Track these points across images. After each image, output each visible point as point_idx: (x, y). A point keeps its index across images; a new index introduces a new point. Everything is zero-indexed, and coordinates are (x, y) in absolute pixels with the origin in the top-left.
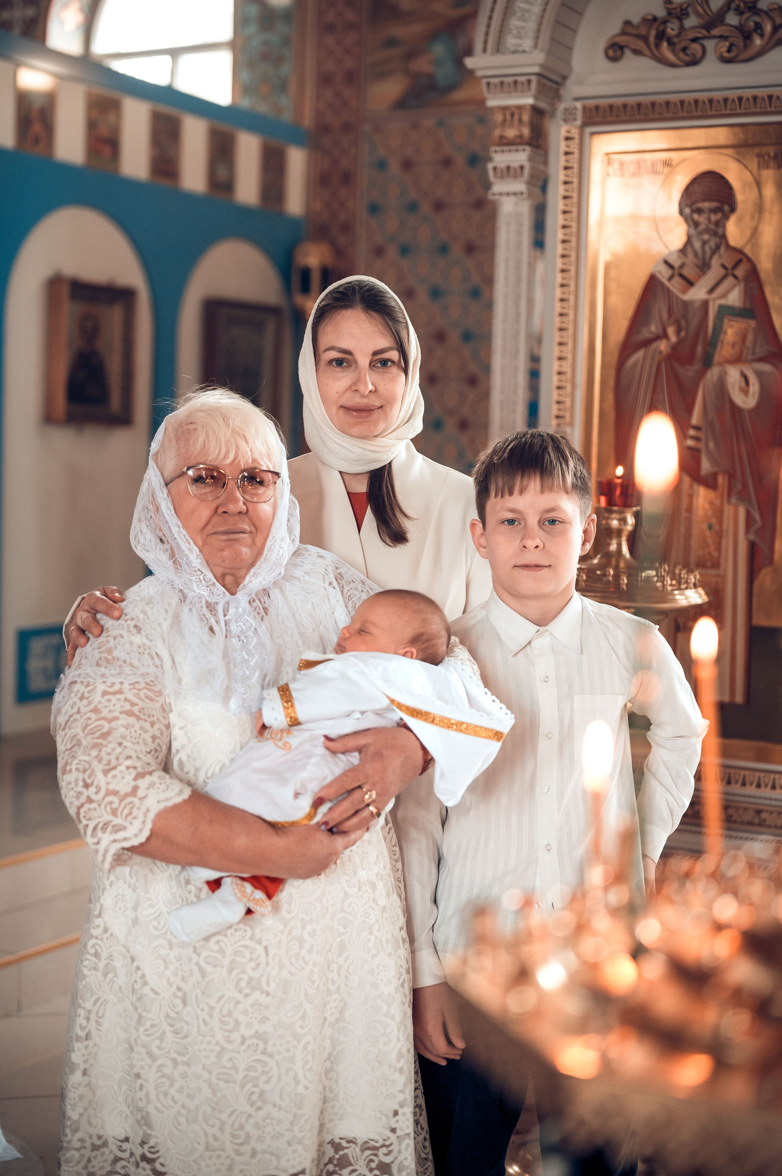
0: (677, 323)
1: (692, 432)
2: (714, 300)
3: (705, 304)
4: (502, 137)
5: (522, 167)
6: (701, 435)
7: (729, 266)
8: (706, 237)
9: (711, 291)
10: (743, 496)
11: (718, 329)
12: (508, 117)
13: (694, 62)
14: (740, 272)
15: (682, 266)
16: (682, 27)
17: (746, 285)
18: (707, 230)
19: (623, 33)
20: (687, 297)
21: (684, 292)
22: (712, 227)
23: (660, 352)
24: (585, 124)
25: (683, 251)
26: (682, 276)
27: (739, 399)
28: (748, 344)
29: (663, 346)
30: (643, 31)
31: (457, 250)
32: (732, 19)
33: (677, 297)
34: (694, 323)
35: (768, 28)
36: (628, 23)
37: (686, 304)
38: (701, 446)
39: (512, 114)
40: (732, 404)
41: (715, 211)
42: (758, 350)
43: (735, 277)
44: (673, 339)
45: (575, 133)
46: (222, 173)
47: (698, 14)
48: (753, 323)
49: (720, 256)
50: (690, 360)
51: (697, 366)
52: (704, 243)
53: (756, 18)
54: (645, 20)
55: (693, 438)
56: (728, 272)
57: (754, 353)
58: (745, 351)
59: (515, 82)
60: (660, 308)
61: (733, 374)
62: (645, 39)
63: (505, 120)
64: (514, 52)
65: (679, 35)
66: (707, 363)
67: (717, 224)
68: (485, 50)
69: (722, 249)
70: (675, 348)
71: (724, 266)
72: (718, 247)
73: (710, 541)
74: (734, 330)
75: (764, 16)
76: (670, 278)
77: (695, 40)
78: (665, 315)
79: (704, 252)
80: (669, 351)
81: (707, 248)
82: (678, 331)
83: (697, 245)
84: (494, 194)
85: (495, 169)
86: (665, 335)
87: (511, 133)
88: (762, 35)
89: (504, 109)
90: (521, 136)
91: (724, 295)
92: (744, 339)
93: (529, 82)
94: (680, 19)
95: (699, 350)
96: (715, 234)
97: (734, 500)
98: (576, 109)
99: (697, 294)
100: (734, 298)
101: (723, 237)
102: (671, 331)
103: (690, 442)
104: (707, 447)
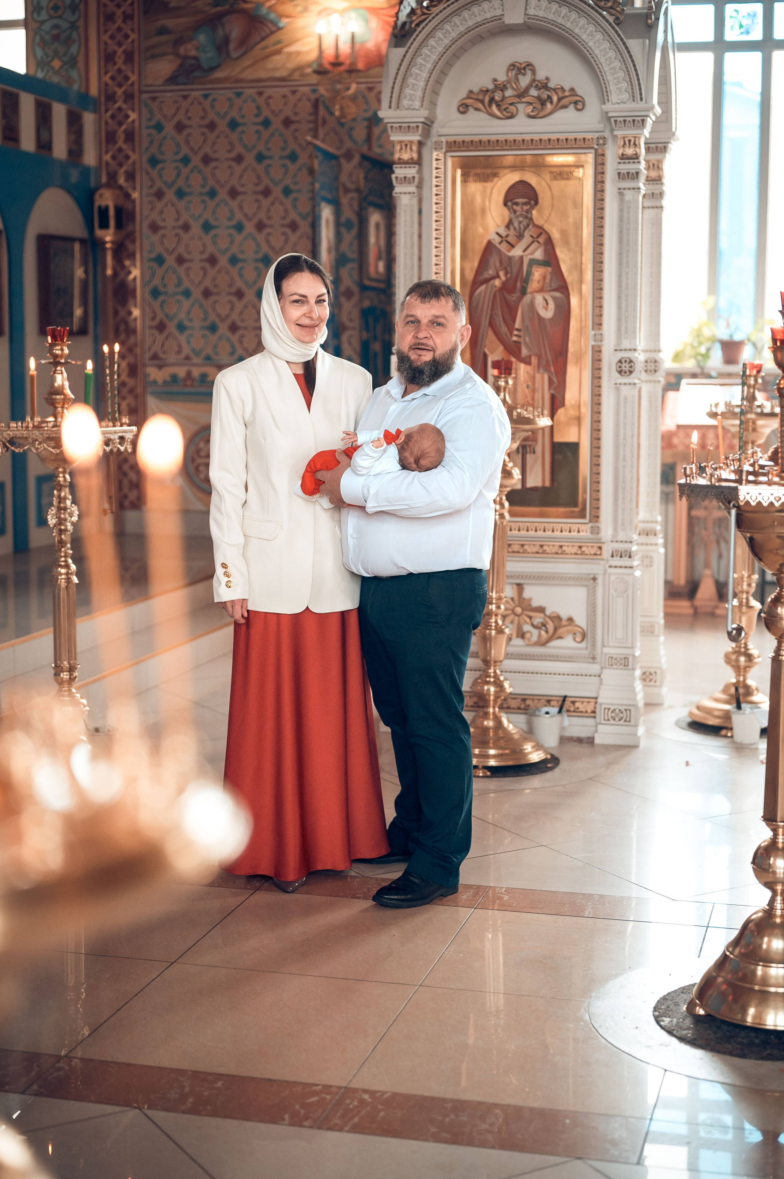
0: (505, 269)
1: (515, 332)
2: (527, 256)
3: (521, 258)
4: (400, 159)
5: (414, 178)
6: (521, 334)
7: (535, 236)
8: (521, 219)
9: (525, 251)
10: (547, 369)
11: (529, 273)
12: (404, 147)
13: (512, 117)
14: (541, 240)
15: (507, 236)
16: (504, 96)
17: (545, 247)
18: (521, 215)
19: (468, 97)
20: (511, 254)
21: (509, 251)
22: (524, 213)
23: (495, 286)
24: (447, 151)
25: (507, 227)
26: (507, 242)
27: (543, 313)
28: (547, 281)
29: (497, 283)
30: (481, 97)
32: (534, 92)
33: (505, 254)
34: (515, 270)
35: (555, 99)
36: (471, 92)
37: (510, 258)
38: (521, 340)
39: (406, 145)
40: (539, 315)
41: (525, 204)
42: (553, 285)
43: (539, 243)
44: (503, 278)
45: (441, 156)
47: (513, 88)
48: (550, 269)
49: (530, 231)
50: (513, 291)
51: (518, 294)
52: (520, 222)
53: (547, 93)
54: (481, 91)
55: (516, 335)
56: (534, 239)
57: (551, 287)
58: (546, 285)
59: (409, 127)
60: (494, 260)
61: (539, 299)
62: (482, 102)
63: (401, 149)
64: (408, 109)
65: (502, 101)
66: (524, 292)
67: (527, 211)
68: (390, 107)
69: (531, 226)
70: (504, 284)
71: (532, 236)
72: (528, 225)
73: (528, 394)
74: (539, 273)
75: (553, 92)
76: (501, 243)
77: (511, 104)
78: (498, 264)
79: (520, 228)
80: (501, 285)
81: (522, 226)
82: (506, 274)
83: (516, 224)
84: (396, 193)
85: (397, 178)
86: (498, 276)
87: (406, 156)
88: (552, 103)
89: (401, 142)
90: (412, 159)
91: (532, 253)
92: (544, 278)
93: (418, 127)
94: (502, 90)
95: (519, 284)
96: (526, 217)
97: (541, 371)
98: (442, 142)
99: (517, 252)
100: (539, 254)
101: (531, 219)
102: (502, 274)
103: (515, 338)
104: (525, 340)
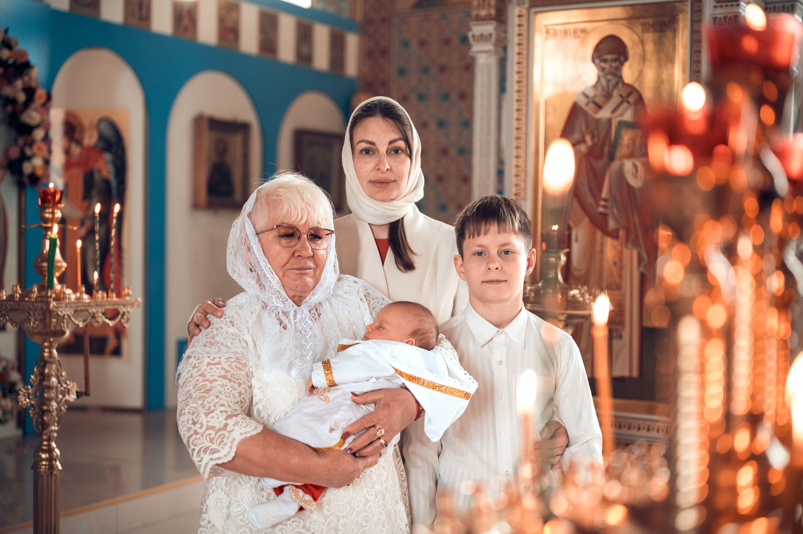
0: (592, 133)
1: (602, 203)
2: (616, 117)
3: (610, 121)
4: (477, 16)
5: (490, 35)
6: (608, 204)
7: (624, 95)
8: (609, 77)
9: (614, 111)
10: (636, 243)
11: (618, 136)
12: (482, 3)
14: (631, 99)
15: (595, 96)
17: (635, 107)
18: (610, 73)
20: (598, 116)
21: (596, 112)
22: (613, 71)
23: (581, 152)
24: (531, 7)
25: (595, 86)
26: (595, 103)
27: (632, 181)
28: (637, 145)
29: (582, 148)
31: (454, 97)
33: (591, 116)
34: (603, 133)
37: (597, 121)
38: (608, 211)
39: (484, 1)
40: (628, 185)
41: (614, 60)
42: (643, 149)
44: (590, 143)
45: (524, 12)
46: (305, 50)
48: (640, 132)
49: (619, 89)
50: (600, 156)
51: (605, 160)
52: (608, 81)
55: (603, 206)
56: (624, 99)
57: (641, 152)
58: (636, 150)
60: (580, 124)
61: (628, 165)
63: (479, 5)
66: (611, 158)
67: (616, 69)
69: (620, 85)
70: (591, 149)
71: (621, 96)
72: (617, 84)
73: (615, 272)
74: (629, 136)
76: (587, 104)
78: (584, 127)
79: (608, 86)
80: (586, 151)
81: (610, 84)
82: (593, 138)
83: (604, 82)
84: (473, 52)
85: (473, 36)
86: (583, 141)
87: (483, 13)
90: (490, 15)
91: (622, 115)
92: (634, 142)
95: (606, 150)
96: (615, 75)
97: (630, 246)
99: (604, 114)
100: (628, 116)
101: (620, 77)
102: (588, 138)
103: (601, 210)
104: (613, 212)
